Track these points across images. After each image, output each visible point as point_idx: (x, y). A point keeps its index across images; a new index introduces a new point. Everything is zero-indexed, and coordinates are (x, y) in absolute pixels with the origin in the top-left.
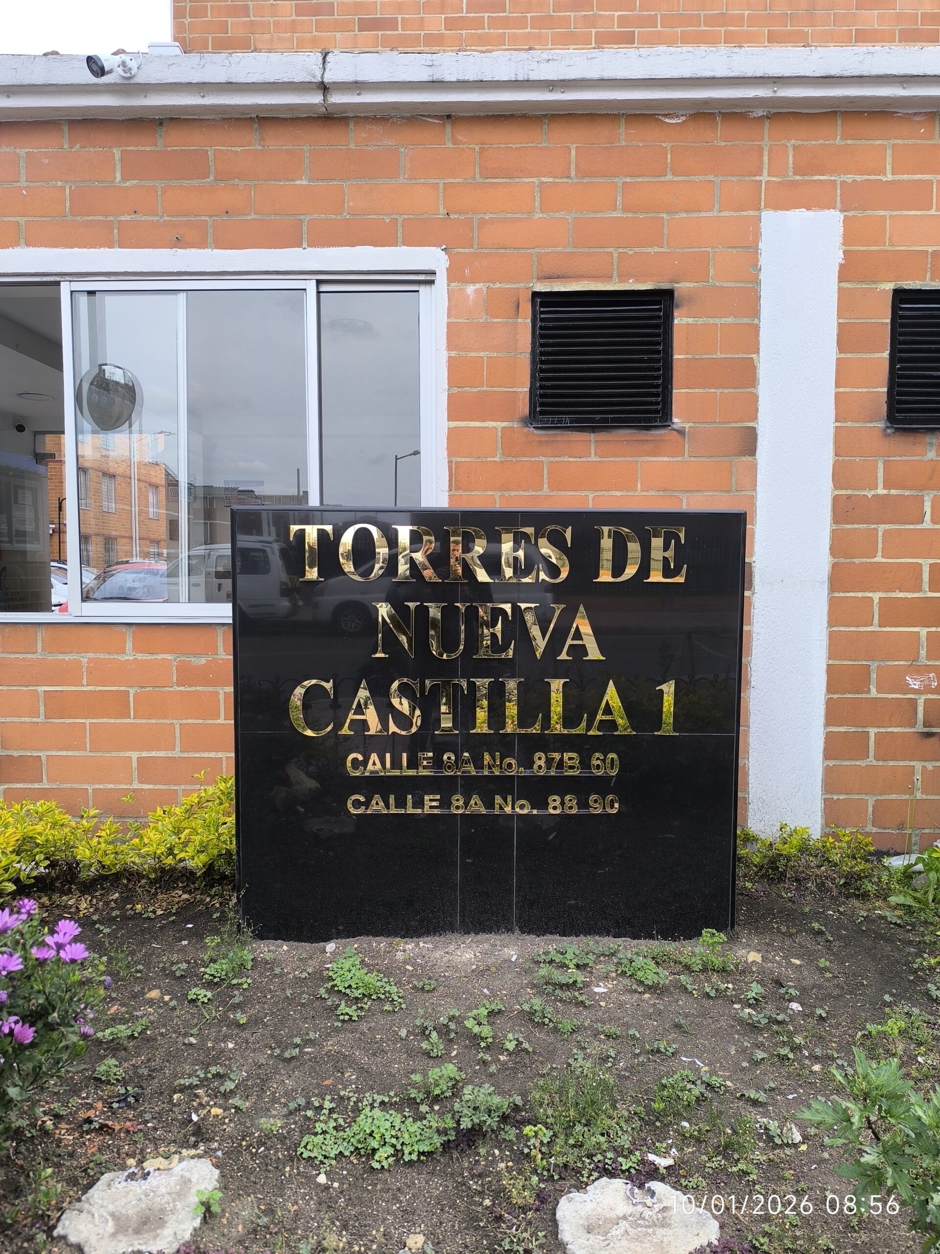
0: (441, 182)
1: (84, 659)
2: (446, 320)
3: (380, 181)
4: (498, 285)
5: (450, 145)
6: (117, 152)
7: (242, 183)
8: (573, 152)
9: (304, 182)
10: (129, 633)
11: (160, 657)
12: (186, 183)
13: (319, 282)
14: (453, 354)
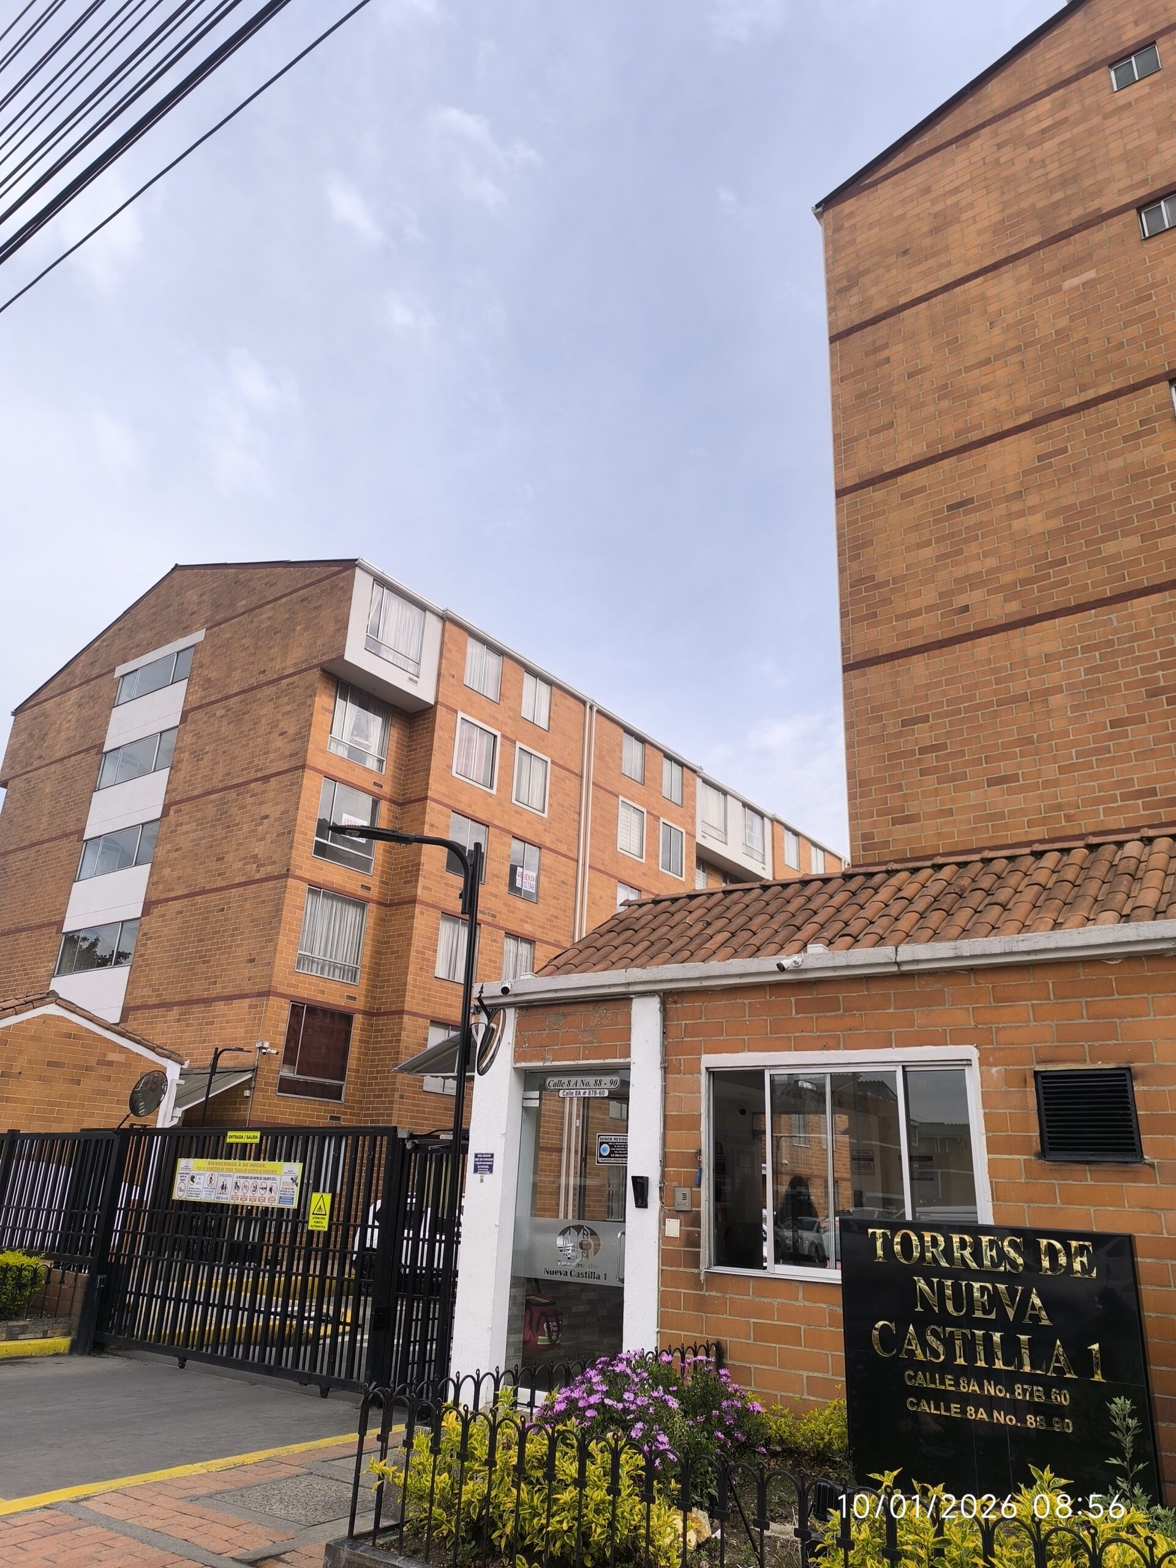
0: (971, 1007)
1: (776, 1302)
2: (980, 1090)
3: (935, 1008)
4: (1011, 1067)
5: (974, 985)
6: (793, 999)
7: (858, 1013)
8: (1051, 985)
9: (891, 1011)
10: (801, 1287)
11: (818, 1305)
12: (828, 1014)
13: (904, 1067)
14: (987, 1111)
